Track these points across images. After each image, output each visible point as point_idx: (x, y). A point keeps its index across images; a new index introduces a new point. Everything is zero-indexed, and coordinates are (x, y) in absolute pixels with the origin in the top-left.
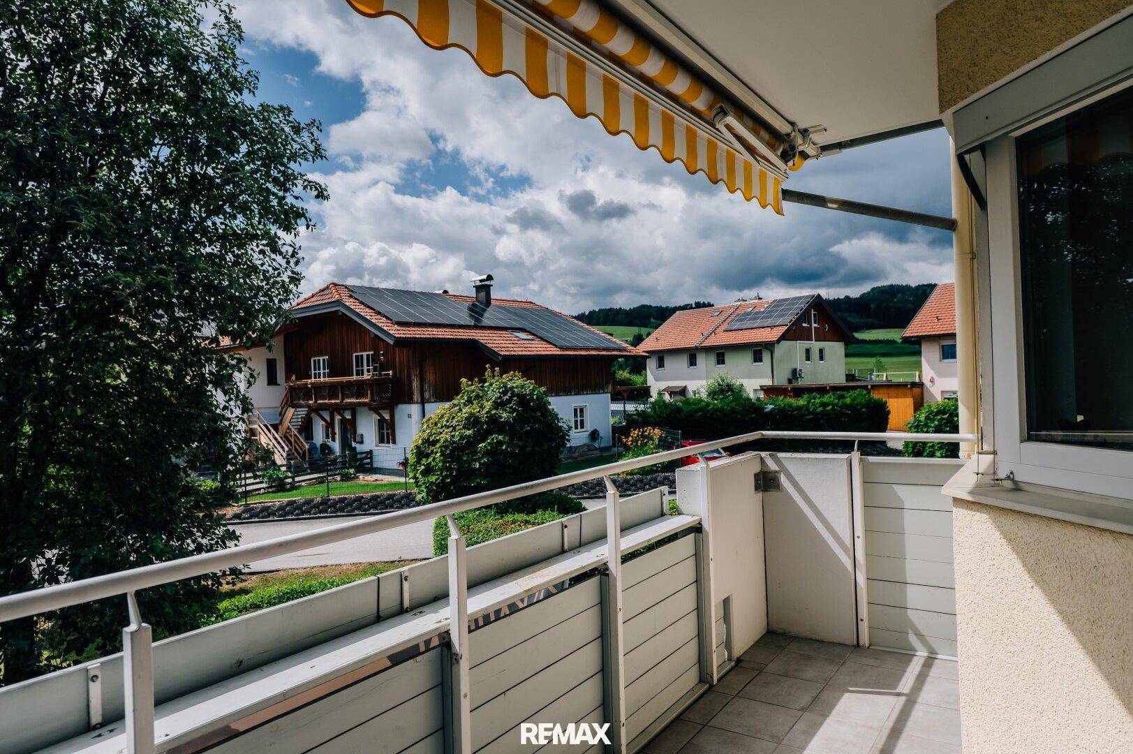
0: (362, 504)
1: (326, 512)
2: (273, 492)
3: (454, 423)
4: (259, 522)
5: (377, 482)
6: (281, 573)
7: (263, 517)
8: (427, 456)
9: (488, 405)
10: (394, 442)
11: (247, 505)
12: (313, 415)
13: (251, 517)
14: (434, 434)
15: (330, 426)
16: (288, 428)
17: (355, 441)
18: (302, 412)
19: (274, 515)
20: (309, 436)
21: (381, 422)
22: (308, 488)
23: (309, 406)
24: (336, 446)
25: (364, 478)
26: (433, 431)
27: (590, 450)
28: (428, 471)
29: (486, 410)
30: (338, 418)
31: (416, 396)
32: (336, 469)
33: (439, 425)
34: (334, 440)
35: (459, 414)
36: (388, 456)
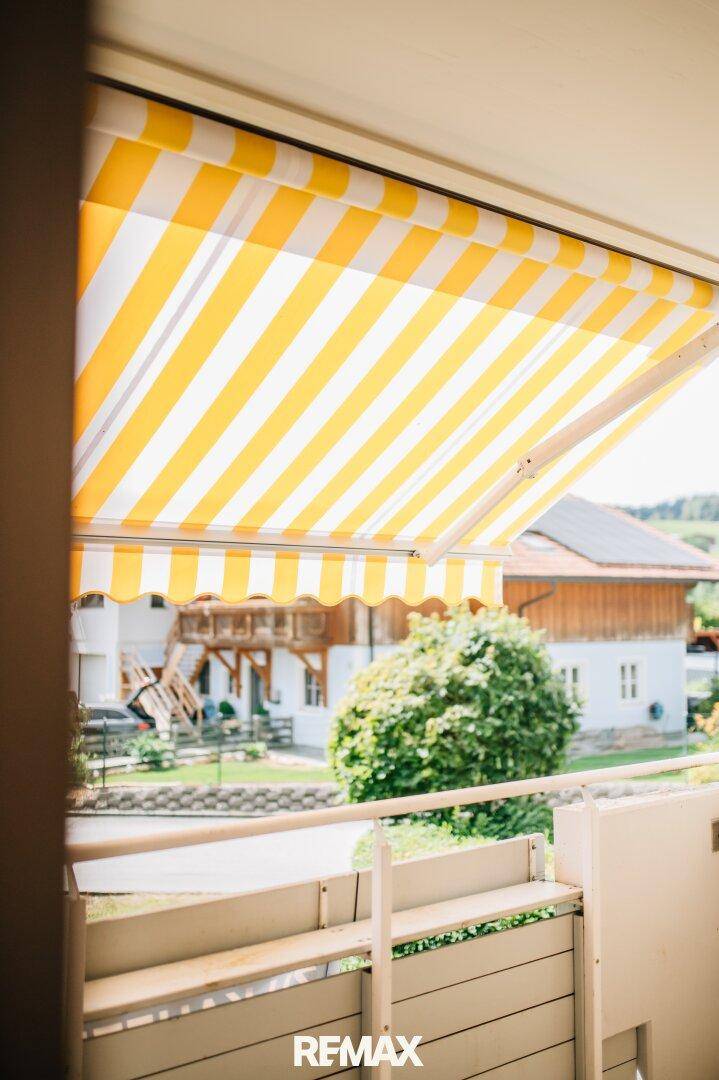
0: (269, 801)
1: (214, 807)
2: (144, 771)
3: (396, 685)
4: (119, 815)
5: (295, 768)
6: (134, 898)
7: (124, 809)
8: (353, 734)
9: (451, 658)
10: (325, 705)
11: (104, 789)
12: (212, 657)
13: (109, 806)
14: (365, 699)
15: (235, 674)
16: (176, 675)
17: (269, 700)
18: (196, 652)
19: (139, 806)
20: (204, 690)
21: (309, 675)
22: (194, 770)
23: (204, 642)
24: (242, 705)
25: (277, 759)
26: (364, 695)
27: (645, 736)
28: (354, 758)
29: (446, 666)
30: (246, 663)
31: (362, 634)
32: (237, 742)
33: (373, 687)
34: (239, 695)
35: (405, 670)
36: (316, 725)
